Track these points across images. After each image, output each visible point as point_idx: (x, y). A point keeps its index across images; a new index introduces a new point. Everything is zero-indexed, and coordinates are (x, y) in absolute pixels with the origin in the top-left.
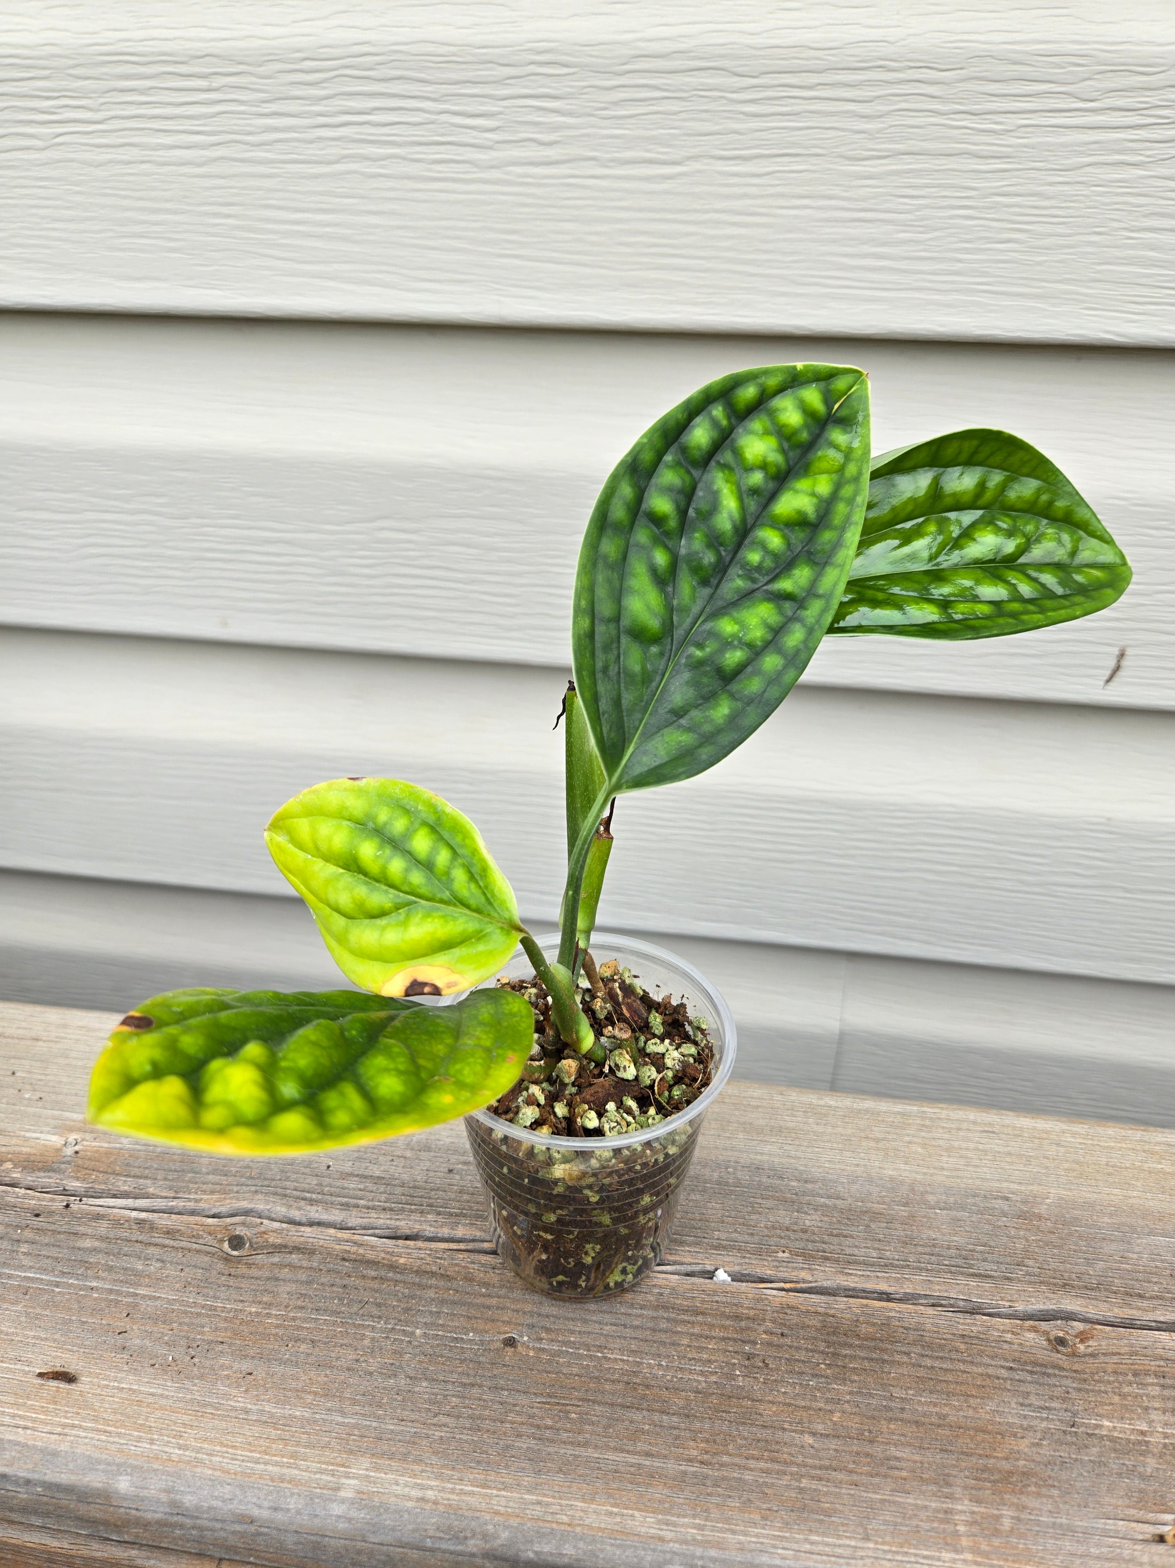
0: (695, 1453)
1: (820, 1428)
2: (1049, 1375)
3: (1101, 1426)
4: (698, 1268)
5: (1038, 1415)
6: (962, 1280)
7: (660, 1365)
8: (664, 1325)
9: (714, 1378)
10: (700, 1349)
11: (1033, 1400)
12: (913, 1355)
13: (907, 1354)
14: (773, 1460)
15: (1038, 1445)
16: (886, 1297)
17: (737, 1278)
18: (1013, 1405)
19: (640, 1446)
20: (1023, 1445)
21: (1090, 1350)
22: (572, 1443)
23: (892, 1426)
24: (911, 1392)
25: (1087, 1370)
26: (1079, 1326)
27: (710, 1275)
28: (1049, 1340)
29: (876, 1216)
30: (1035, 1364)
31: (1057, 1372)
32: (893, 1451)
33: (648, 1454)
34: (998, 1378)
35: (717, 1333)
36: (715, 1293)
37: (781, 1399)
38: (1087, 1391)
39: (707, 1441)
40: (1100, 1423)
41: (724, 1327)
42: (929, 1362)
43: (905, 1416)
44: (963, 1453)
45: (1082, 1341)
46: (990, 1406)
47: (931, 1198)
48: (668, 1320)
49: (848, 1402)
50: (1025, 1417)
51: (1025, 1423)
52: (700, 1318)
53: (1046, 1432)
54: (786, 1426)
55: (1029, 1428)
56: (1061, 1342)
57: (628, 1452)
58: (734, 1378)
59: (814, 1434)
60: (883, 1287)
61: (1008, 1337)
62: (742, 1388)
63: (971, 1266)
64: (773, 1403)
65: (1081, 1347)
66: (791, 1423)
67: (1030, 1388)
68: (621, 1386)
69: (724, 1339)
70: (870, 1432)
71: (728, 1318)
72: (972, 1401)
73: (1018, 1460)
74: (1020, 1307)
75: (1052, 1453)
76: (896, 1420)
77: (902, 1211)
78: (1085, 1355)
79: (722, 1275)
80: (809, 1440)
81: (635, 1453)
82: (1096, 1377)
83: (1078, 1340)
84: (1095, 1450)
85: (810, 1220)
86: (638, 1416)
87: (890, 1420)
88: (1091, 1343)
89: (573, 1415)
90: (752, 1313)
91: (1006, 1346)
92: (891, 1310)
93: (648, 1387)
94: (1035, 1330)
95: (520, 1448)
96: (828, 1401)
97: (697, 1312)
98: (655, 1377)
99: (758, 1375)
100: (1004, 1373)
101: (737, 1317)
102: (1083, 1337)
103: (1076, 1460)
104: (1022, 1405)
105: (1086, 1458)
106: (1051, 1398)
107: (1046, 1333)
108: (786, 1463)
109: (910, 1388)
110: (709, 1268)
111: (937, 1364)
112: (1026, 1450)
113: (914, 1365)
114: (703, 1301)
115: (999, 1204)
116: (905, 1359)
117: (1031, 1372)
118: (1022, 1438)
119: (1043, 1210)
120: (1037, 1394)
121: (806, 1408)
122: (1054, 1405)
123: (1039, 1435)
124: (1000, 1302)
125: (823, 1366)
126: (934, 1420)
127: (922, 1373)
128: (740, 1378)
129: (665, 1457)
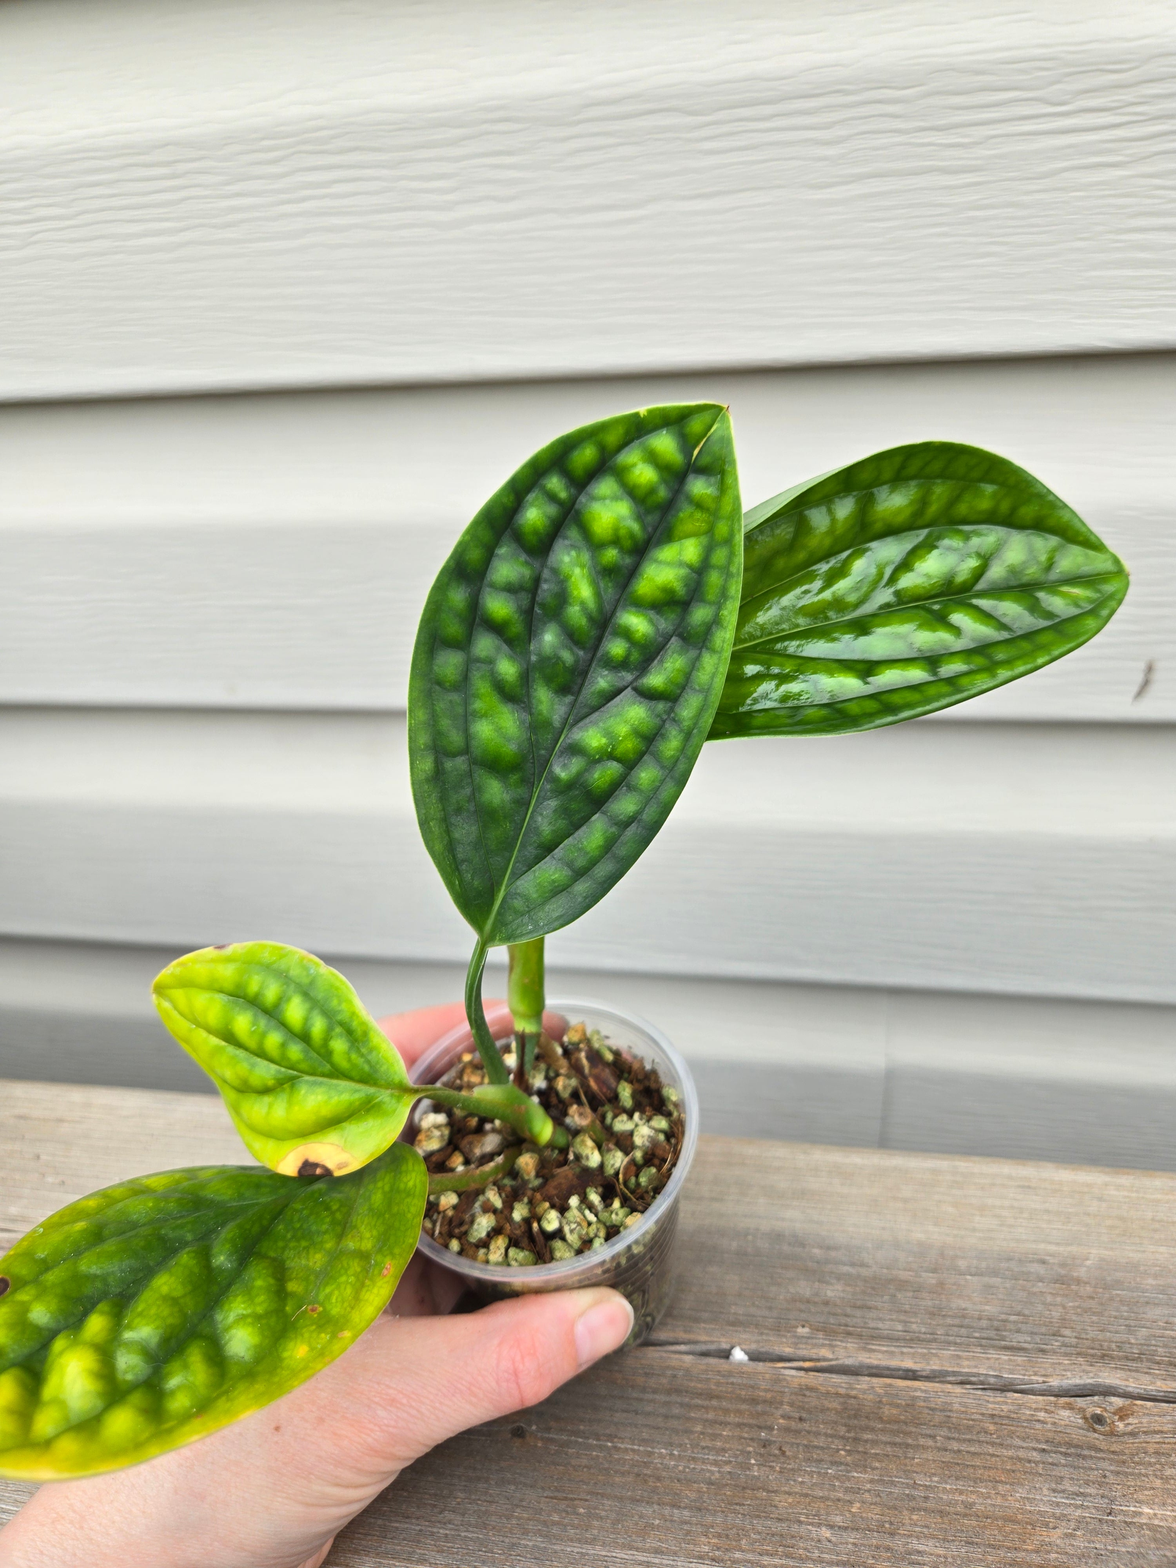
0: (706, 1549)
1: (838, 1520)
2: (1084, 1457)
3: (1141, 1514)
4: (712, 1347)
5: (1072, 1502)
6: (993, 1354)
7: (672, 1455)
8: (676, 1411)
9: (727, 1468)
10: (715, 1437)
11: (1067, 1485)
12: (938, 1438)
13: (933, 1437)
14: (788, 1556)
15: (1071, 1536)
16: (911, 1375)
17: (754, 1357)
18: (1046, 1492)
19: (651, 1543)
20: (1055, 1536)
21: (1130, 1428)
22: (579, 1541)
23: (915, 1517)
24: (936, 1479)
25: (1126, 1451)
26: (1118, 1402)
27: (726, 1355)
28: (1085, 1418)
29: (902, 1285)
30: (1069, 1445)
31: (1093, 1453)
32: (915, 1544)
33: (657, 1551)
34: (1029, 1461)
35: (732, 1418)
36: (730, 1374)
37: (797, 1489)
38: (1126, 1474)
39: (719, 1536)
40: (1140, 1510)
41: (739, 1412)
42: (955, 1446)
43: (929, 1505)
44: (990, 1546)
45: (1121, 1419)
46: (1021, 1492)
47: (962, 1264)
48: (682, 1405)
49: (869, 1491)
50: (1058, 1504)
51: (1058, 1512)
52: (714, 1403)
53: (1080, 1521)
54: (803, 1518)
55: (1062, 1517)
56: (1098, 1419)
57: (637, 1549)
58: (749, 1467)
59: (831, 1527)
60: (908, 1364)
61: (1042, 1415)
62: (757, 1478)
63: (1003, 1339)
64: (789, 1494)
65: (1120, 1426)
66: (807, 1515)
67: (1064, 1472)
68: (630, 1479)
69: (739, 1425)
70: (891, 1523)
71: (744, 1401)
72: (1001, 1488)
73: (1048, 1552)
74: (1055, 1382)
75: (1087, 1545)
76: (919, 1510)
77: (930, 1279)
78: (1124, 1434)
79: (739, 1355)
80: (826, 1533)
81: (645, 1551)
82: (1136, 1459)
83: (1117, 1417)
84: (1133, 1541)
85: (833, 1291)
86: (648, 1511)
87: (913, 1510)
88: (1130, 1420)
89: (582, 1510)
90: (769, 1396)
91: (1038, 1426)
92: (916, 1390)
93: (659, 1479)
94: (1069, 1406)
95: (526, 1546)
96: (847, 1490)
97: (711, 1396)
98: (666, 1468)
99: (774, 1464)
100: (1035, 1455)
101: (754, 1401)
102: (1122, 1414)
103: (1112, 1552)
104: (1054, 1491)
105: (1124, 1549)
106: (1087, 1483)
107: (1082, 1410)
108: (801, 1559)
109: (934, 1475)
110: (725, 1346)
111: (964, 1447)
112: (1058, 1542)
113: (939, 1449)
114: (718, 1384)
115: (1035, 1268)
116: (930, 1443)
117: (1066, 1454)
118: (1055, 1528)
119: (1082, 1273)
120: (1072, 1479)
121: (824, 1499)
122: (1091, 1490)
123: (1073, 1525)
124: (1033, 1378)
125: (842, 1453)
126: (960, 1509)
127: (948, 1457)
128: (756, 1468)
129: (675, 1554)
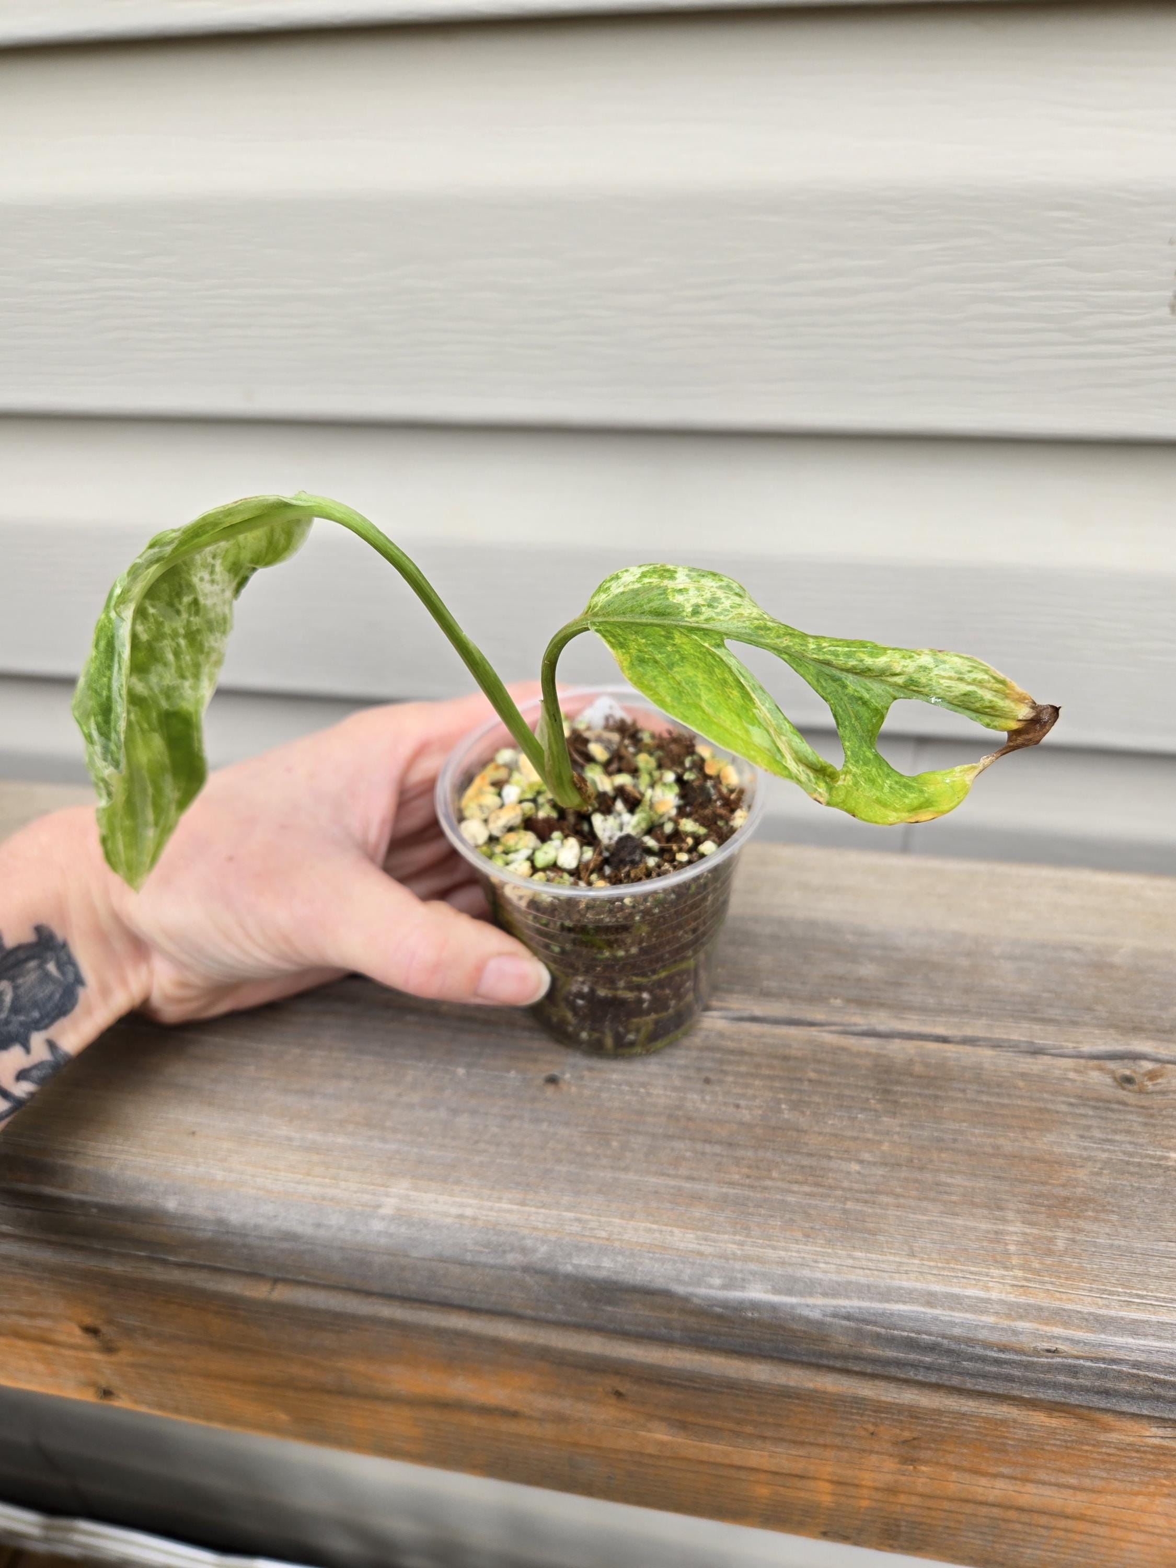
0: (737, 1177)
1: (868, 1156)
2: (1112, 1110)
3: (1166, 1158)
4: (747, 1014)
5: (1100, 1146)
6: (1026, 1025)
7: (703, 1100)
8: (709, 1064)
9: (759, 1112)
10: (746, 1086)
11: (1095, 1133)
12: (968, 1091)
13: (964, 1091)
14: (818, 1185)
15: (1099, 1174)
16: (944, 1040)
18: (1073, 1137)
19: (682, 1171)
20: (1082, 1174)
21: (1158, 1088)
22: (612, 1168)
23: (943, 1155)
24: (965, 1124)
25: (1155, 1106)
26: (1148, 1066)
28: (1115, 1078)
29: (936, 967)
30: (1098, 1100)
31: (1121, 1107)
32: (943, 1178)
33: (689, 1178)
34: (1057, 1112)
35: (764, 1071)
36: (762, 1035)
37: (828, 1130)
38: (1154, 1126)
39: (750, 1167)
40: (1167, 1154)
41: (770, 1066)
42: (985, 1098)
43: (959, 1146)
44: (1016, 1180)
45: (1151, 1079)
46: (1050, 1137)
47: (997, 950)
48: (715, 1060)
49: (898, 1133)
50: (1085, 1148)
51: (1085, 1154)
52: (747, 1059)
53: (1107, 1163)
54: (832, 1154)
55: (1089, 1159)
56: (1128, 1080)
57: (669, 1176)
58: (780, 1111)
59: (861, 1162)
60: (941, 1031)
61: (1072, 1075)
62: (788, 1120)
63: (1034, 1012)
64: (819, 1133)
65: (1149, 1085)
66: (837, 1152)
67: (1093, 1122)
69: (771, 1077)
70: (919, 1160)
71: (776, 1057)
72: (1030, 1134)
73: (1075, 1187)
74: (1086, 1048)
75: (1112, 1181)
76: (947, 1149)
77: (964, 962)
78: (1152, 1093)
80: (855, 1166)
81: (675, 1177)
82: (1164, 1113)
83: (1146, 1078)
84: (1160, 1180)
85: (868, 970)
86: (679, 1145)
87: (941, 1150)
88: (1160, 1081)
89: (615, 1144)
90: (801, 1054)
91: (1068, 1084)
92: (946, 1051)
93: (690, 1119)
94: (1101, 1069)
95: (560, 1171)
96: (876, 1132)
97: (743, 1053)
98: (698, 1110)
99: (804, 1109)
100: (1064, 1108)
101: (785, 1058)
102: (1152, 1076)
103: (1139, 1188)
104: (1082, 1137)
105: (1149, 1186)
106: (1115, 1132)
107: (1112, 1073)
108: (830, 1187)
109: (964, 1121)
111: (993, 1099)
112: (1085, 1178)
113: (968, 1101)
114: (750, 1043)
115: (1070, 954)
116: (961, 1095)
117: (1095, 1108)
118: (1081, 1167)
119: (1115, 959)
120: (1099, 1127)
121: (855, 1139)
122: (1117, 1137)
123: (1099, 1165)
124: (1063, 1044)
125: (872, 1101)
126: (989, 1150)
127: (978, 1108)
128: (787, 1112)
129: (706, 1180)
